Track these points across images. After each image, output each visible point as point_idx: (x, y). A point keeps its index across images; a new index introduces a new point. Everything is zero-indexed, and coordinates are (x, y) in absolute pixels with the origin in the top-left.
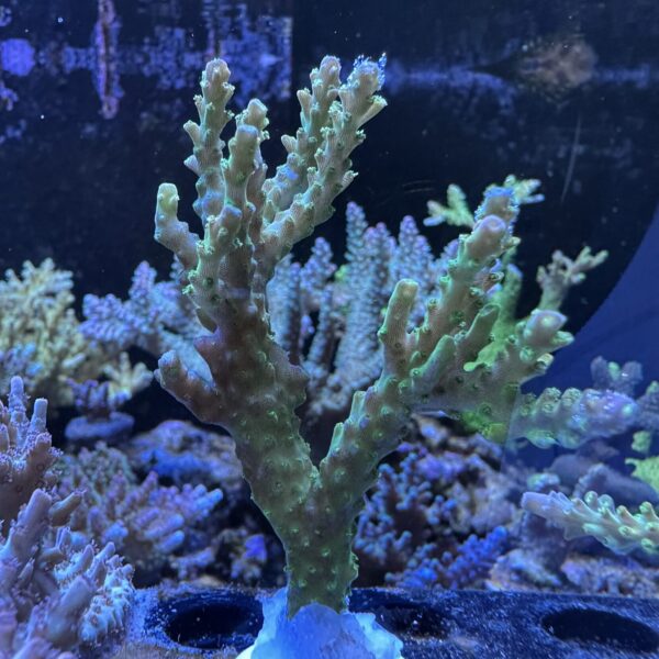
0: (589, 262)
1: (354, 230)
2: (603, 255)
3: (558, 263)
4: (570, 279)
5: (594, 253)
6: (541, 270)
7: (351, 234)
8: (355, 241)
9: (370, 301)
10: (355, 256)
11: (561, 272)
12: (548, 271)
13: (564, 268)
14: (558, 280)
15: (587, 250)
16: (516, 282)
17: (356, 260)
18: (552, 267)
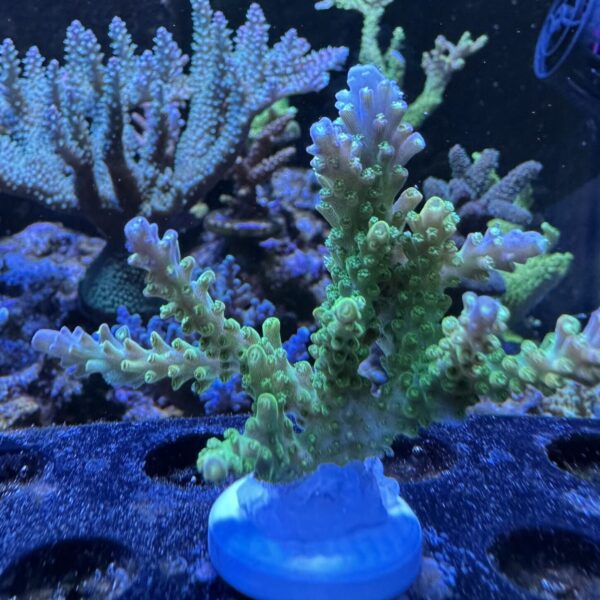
0: (469, 47)
1: (199, 19)
2: (483, 39)
3: (440, 49)
4: (450, 65)
5: (474, 38)
6: (426, 55)
7: (196, 23)
8: (199, 30)
9: (211, 94)
10: (200, 45)
11: (442, 57)
12: (431, 56)
13: (446, 53)
14: (440, 65)
15: (467, 34)
16: (398, 69)
17: (201, 51)
18: (434, 52)
